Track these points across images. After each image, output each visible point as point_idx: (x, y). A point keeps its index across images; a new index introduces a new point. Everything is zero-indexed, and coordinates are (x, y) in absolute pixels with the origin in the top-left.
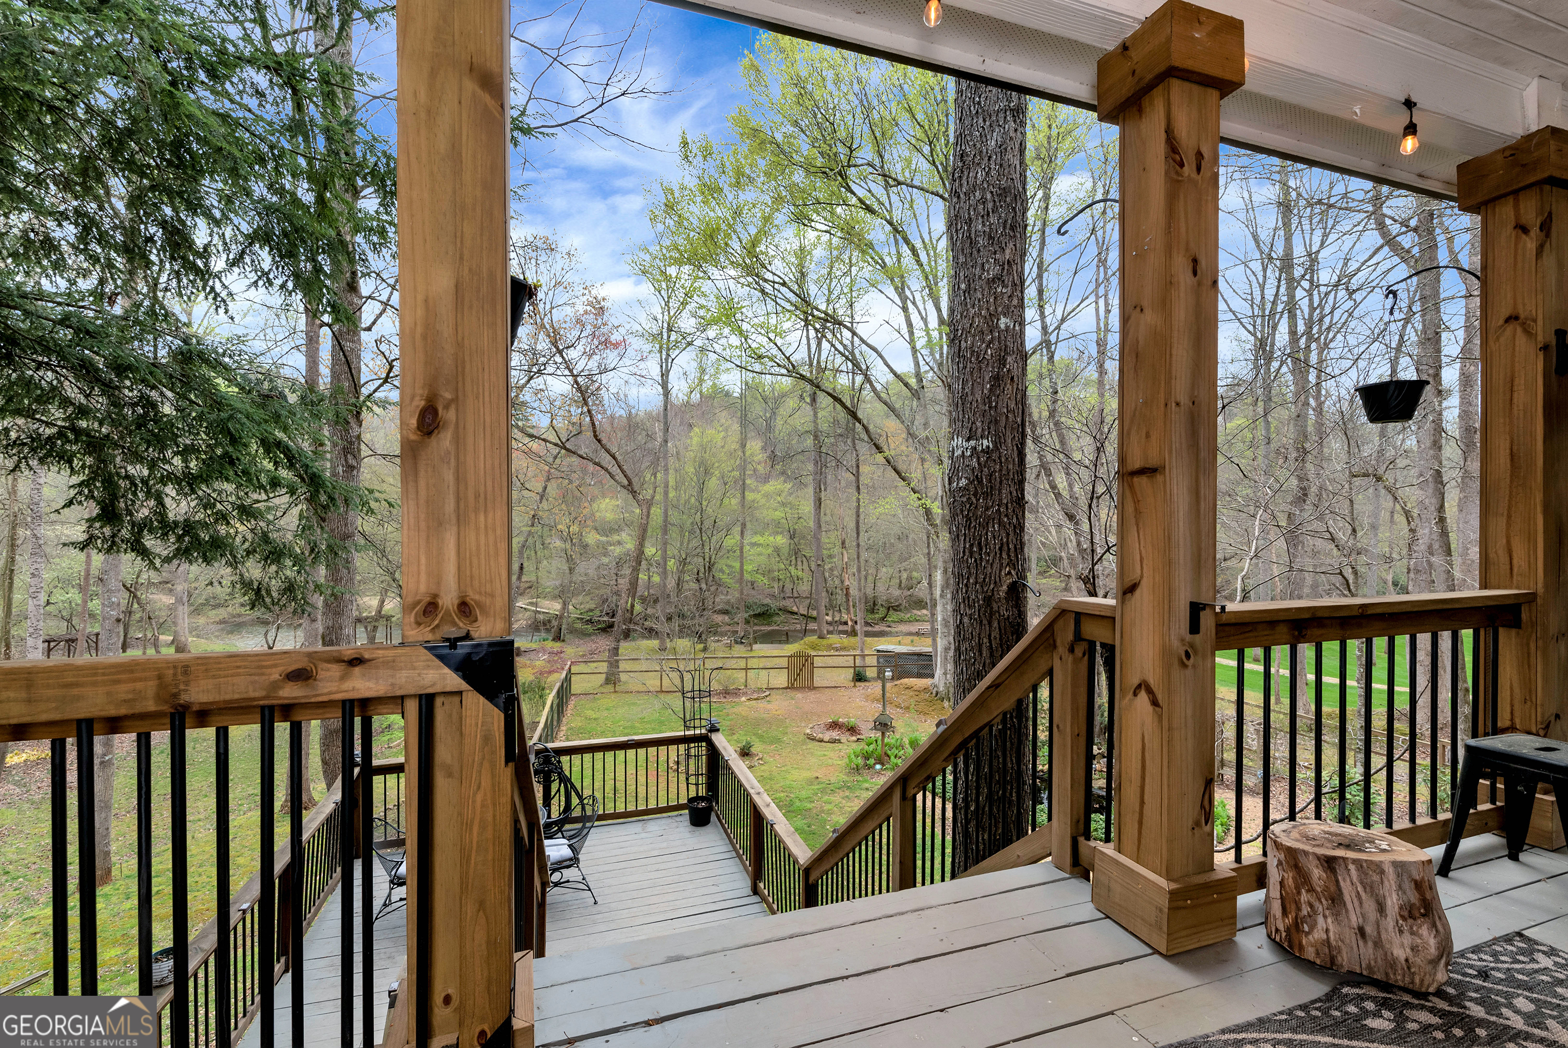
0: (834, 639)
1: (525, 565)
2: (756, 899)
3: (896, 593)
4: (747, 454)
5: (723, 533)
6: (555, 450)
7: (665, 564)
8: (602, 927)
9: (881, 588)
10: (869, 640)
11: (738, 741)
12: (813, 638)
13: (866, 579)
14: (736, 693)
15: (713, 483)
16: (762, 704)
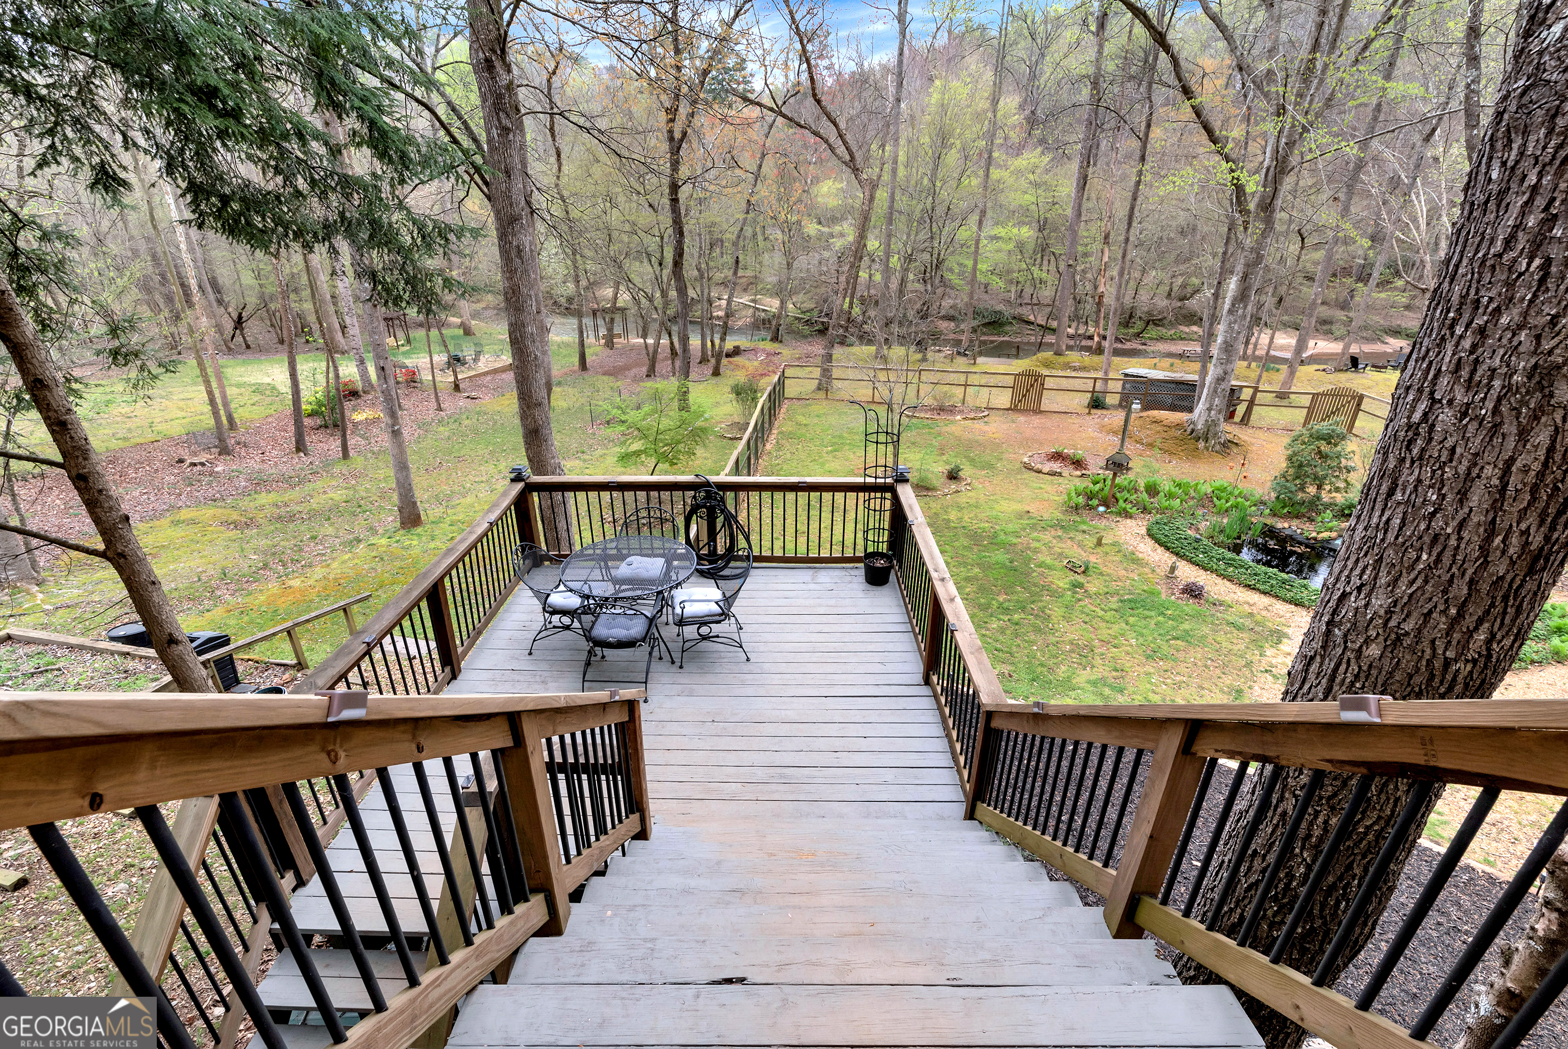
0: (1074, 357)
1: (741, 258)
2: (926, 690)
3: (1162, 303)
4: (999, 114)
5: (956, 224)
6: (770, 116)
7: (888, 261)
8: (750, 691)
9: (1144, 296)
10: (1116, 360)
11: (947, 463)
12: (1048, 354)
13: (1128, 282)
14: (952, 410)
15: (952, 158)
16: (978, 425)
